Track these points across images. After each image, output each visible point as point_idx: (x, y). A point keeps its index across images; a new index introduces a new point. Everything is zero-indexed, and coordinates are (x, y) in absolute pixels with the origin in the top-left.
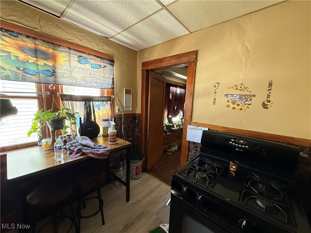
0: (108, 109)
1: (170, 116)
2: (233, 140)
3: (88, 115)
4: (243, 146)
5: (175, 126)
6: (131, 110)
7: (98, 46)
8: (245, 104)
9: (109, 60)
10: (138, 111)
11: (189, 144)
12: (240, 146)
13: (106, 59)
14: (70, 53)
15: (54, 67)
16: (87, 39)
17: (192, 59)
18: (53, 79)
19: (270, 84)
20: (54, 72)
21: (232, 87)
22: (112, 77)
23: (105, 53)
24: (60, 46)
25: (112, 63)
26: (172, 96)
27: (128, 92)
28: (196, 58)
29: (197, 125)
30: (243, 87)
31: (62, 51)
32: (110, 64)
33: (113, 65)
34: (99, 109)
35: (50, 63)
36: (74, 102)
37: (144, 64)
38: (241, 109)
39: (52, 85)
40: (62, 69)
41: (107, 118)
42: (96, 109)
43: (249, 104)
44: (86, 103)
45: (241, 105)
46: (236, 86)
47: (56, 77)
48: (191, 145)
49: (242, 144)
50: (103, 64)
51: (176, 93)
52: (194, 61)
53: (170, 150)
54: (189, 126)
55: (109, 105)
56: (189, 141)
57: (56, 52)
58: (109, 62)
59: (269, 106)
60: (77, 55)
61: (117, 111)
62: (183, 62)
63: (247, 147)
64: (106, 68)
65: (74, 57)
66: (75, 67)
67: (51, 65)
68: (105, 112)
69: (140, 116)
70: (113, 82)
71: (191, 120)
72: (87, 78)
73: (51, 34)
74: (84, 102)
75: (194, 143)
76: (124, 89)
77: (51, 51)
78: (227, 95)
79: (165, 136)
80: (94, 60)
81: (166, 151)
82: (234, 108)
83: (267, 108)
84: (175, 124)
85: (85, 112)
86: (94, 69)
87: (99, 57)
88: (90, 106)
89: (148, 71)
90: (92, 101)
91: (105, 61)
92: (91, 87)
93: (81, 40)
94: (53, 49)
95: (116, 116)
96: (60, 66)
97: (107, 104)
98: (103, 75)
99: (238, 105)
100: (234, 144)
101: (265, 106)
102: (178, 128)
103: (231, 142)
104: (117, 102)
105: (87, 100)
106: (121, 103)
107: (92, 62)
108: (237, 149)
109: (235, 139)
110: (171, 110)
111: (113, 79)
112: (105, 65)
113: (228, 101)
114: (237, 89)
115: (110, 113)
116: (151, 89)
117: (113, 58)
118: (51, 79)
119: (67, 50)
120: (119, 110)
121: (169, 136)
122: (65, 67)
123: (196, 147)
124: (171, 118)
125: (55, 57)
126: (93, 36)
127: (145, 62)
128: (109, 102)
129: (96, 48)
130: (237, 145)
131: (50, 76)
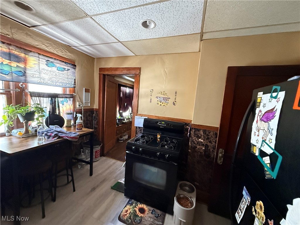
0: (71, 105)
1: (121, 111)
2: (159, 122)
3: (54, 109)
4: (164, 125)
5: (125, 119)
6: (89, 105)
7: (62, 52)
8: (166, 103)
9: (72, 65)
10: (96, 106)
11: (136, 129)
12: (162, 125)
13: (69, 64)
14: (39, 58)
15: (25, 69)
16: (53, 46)
17: (137, 72)
18: (24, 78)
19: (176, 93)
20: (25, 73)
21: (160, 93)
22: (74, 78)
23: (68, 58)
24: (31, 51)
25: (75, 67)
26: (123, 94)
27: (87, 91)
28: (140, 72)
29: (141, 115)
30: (165, 93)
31: (32, 56)
32: (73, 68)
33: (75, 69)
34: (63, 104)
35: (22, 65)
36: (42, 98)
37: (101, 69)
38: (164, 106)
39: (22, 83)
40: (32, 70)
41: (69, 112)
42: (60, 105)
43: (167, 103)
44: (52, 100)
45: (164, 103)
46: (161, 92)
47: (26, 77)
48: (137, 129)
49: (163, 124)
50: (67, 68)
51: (126, 93)
52: (139, 74)
53: (122, 139)
54: (136, 117)
55: (72, 101)
56: (136, 127)
57: (27, 56)
58: (72, 66)
59: (175, 104)
60: (45, 59)
61: (78, 106)
62: (132, 73)
63: (165, 125)
64: (69, 71)
65: (43, 60)
66: (43, 69)
67: (23, 67)
68: (68, 107)
69: (97, 111)
70: (75, 82)
71: (137, 112)
72: (53, 78)
73: (21, 40)
74: (50, 99)
75: (139, 128)
76: (84, 88)
77: (22, 55)
78: (157, 97)
79: (117, 128)
80: (60, 64)
81: (118, 140)
82: (161, 105)
83: (175, 105)
84: (125, 118)
85: (51, 107)
86: (60, 71)
87: (63, 62)
88: (55, 102)
89: (104, 75)
90: (58, 97)
91: (68, 65)
92: (56, 86)
93: (48, 47)
94: (25, 54)
95: (77, 111)
96: (30, 68)
97: (70, 100)
98: (67, 76)
99: (163, 103)
100: (160, 124)
101: (174, 104)
102: (128, 121)
103: (158, 124)
104: (77, 98)
105: (53, 97)
106: (81, 100)
107: (58, 65)
108: (161, 127)
109: (160, 122)
110: (122, 106)
111: (75, 79)
112: (69, 68)
113: (158, 100)
114: (162, 94)
115: (72, 107)
116: (107, 89)
117: (74, 63)
118: (23, 78)
119: (37, 55)
120: (79, 106)
121: (121, 127)
122: (35, 69)
123: (141, 130)
124: (122, 113)
125: (26, 60)
126: (57, 44)
127: (102, 68)
128: (71, 99)
129: (60, 54)
130: (161, 125)
131: (21, 76)
